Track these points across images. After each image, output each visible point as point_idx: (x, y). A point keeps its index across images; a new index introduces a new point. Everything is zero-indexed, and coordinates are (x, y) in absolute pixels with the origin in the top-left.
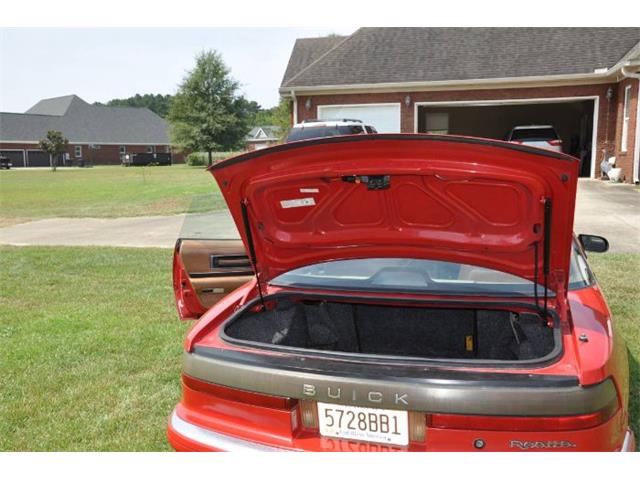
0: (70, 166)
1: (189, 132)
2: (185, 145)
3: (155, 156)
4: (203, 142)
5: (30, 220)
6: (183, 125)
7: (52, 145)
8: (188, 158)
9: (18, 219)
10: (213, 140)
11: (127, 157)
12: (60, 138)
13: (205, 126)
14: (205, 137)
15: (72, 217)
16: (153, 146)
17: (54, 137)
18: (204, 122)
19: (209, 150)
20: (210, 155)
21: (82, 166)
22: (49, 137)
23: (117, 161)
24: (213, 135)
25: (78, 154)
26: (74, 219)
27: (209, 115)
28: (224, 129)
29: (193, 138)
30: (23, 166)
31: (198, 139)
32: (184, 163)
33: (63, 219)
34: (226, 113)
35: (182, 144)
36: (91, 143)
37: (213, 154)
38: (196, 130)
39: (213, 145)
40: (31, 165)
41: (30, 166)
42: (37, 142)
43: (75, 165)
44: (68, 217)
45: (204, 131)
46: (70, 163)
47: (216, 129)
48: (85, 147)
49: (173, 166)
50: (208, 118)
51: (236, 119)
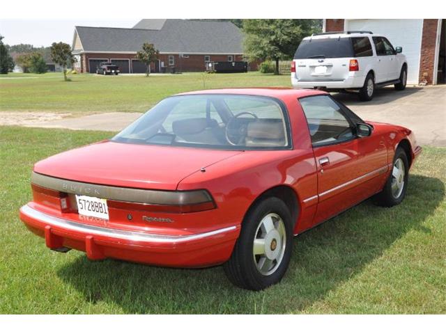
0: (164, 72)
1: (259, 43)
2: (255, 55)
3: (233, 64)
4: (271, 52)
5: (96, 113)
6: (255, 37)
7: (147, 55)
8: (261, 66)
9: (88, 113)
10: (279, 51)
11: (210, 65)
12: (152, 49)
13: (273, 38)
14: (272, 48)
15: (125, 111)
16: (233, 55)
17: (148, 48)
18: (273, 33)
19: (277, 60)
20: (277, 63)
21: (174, 73)
22: (144, 48)
23: (202, 69)
24: (279, 46)
25: (171, 62)
26: (127, 114)
27: (277, 27)
28: (289, 40)
29: (262, 48)
30: (128, 73)
31: (267, 49)
32: (257, 70)
33: (120, 113)
34: (293, 25)
35: (253, 54)
36: (181, 53)
37: (280, 62)
38: (265, 41)
39: (280, 54)
40: (134, 71)
41: (134, 73)
42: (136, 53)
43: (168, 72)
44: (123, 111)
45: (272, 43)
46: (164, 71)
47: (283, 40)
48: (176, 56)
49: (249, 73)
50: (276, 31)
51: (301, 30)
